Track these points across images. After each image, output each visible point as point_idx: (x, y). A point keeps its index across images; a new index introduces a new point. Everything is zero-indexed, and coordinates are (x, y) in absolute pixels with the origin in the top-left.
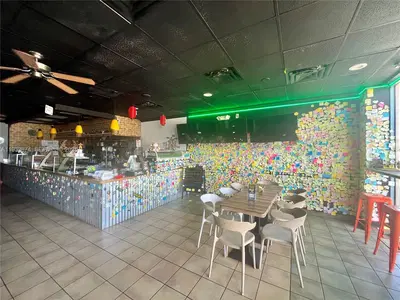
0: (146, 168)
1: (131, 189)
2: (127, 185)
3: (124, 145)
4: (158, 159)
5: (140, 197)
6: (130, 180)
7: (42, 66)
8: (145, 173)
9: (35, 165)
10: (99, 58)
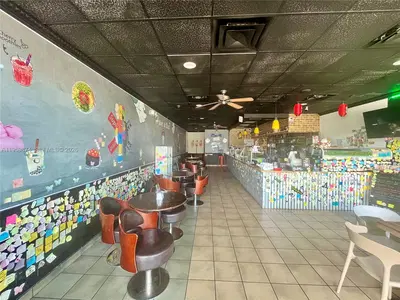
0: (307, 165)
1: (290, 184)
2: (285, 178)
3: (301, 141)
4: (325, 157)
5: (300, 193)
6: (290, 174)
7: (226, 97)
8: (305, 170)
9: (237, 156)
10: (251, 80)
